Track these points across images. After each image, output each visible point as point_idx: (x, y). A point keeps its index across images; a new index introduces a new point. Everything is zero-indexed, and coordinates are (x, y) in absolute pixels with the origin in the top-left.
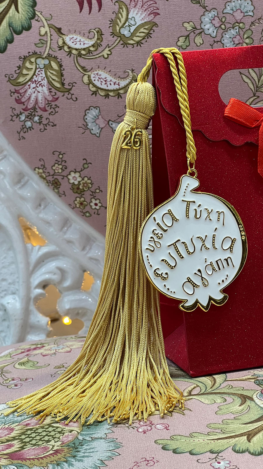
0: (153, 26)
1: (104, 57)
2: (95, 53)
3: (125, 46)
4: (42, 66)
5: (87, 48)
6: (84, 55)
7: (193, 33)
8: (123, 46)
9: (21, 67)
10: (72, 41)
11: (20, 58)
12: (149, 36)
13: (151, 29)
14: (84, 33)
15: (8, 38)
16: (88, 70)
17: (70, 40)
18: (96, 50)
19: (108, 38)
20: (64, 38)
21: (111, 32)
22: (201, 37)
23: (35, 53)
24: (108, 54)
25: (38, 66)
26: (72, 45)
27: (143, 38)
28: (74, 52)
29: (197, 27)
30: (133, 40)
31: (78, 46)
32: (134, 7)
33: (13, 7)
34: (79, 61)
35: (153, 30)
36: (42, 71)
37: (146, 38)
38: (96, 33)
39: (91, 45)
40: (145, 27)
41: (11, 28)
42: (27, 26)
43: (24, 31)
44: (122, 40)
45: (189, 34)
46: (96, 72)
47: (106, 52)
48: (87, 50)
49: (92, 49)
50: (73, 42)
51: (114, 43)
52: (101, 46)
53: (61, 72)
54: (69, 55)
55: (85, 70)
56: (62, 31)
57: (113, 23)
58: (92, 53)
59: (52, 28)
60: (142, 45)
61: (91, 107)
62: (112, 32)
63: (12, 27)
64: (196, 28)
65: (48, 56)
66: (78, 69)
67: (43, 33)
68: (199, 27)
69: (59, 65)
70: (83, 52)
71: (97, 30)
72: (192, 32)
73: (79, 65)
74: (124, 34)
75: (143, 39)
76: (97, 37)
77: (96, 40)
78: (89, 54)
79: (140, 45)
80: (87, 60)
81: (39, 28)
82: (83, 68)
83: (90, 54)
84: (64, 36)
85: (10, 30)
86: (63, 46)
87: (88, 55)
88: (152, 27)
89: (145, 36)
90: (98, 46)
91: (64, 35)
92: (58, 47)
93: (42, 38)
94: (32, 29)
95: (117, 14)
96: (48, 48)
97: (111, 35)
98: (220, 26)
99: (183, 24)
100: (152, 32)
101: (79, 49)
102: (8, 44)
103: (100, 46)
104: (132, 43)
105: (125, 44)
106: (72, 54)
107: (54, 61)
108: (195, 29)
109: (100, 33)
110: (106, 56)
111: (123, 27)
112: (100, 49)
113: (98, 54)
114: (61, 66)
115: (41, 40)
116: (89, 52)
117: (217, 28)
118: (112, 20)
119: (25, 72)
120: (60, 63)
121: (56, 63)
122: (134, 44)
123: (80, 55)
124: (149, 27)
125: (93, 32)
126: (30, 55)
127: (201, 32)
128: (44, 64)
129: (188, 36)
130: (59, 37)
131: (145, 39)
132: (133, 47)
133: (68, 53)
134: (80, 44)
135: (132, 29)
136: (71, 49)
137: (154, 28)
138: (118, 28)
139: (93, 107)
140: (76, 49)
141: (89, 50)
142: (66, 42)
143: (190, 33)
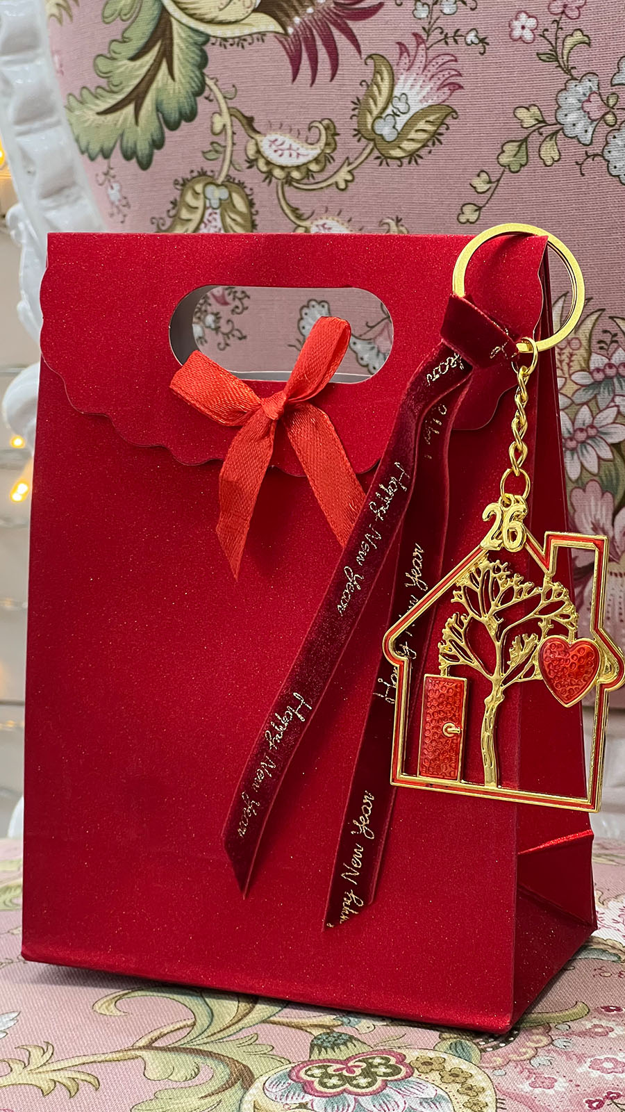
0: (447, 116)
1: (337, 187)
2: (319, 177)
3: (384, 162)
4: (215, 203)
5: (304, 164)
6: (298, 181)
7: (536, 133)
8: (378, 161)
9: (178, 204)
10: (274, 147)
11: (176, 182)
12: (436, 141)
13: (442, 123)
14: (298, 130)
15: (155, 138)
16: (305, 216)
17: (270, 146)
18: (322, 170)
19: (348, 144)
20: (259, 141)
21: (355, 130)
22: (556, 143)
23: (203, 174)
24: (346, 181)
25: (208, 202)
26: (274, 158)
27: (423, 143)
28: (278, 173)
29: (546, 119)
30: (400, 148)
31: (285, 161)
32: (408, 70)
33: (164, 66)
34: (286, 194)
35: (445, 126)
36: (216, 213)
37: (430, 143)
38: (323, 132)
39: (311, 159)
40: (428, 119)
41: (160, 115)
42: (188, 112)
43: (183, 123)
44: (378, 149)
45: (528, 136)
46: (320, 222)
47: (343, 175)
48: (304, 170)
49: (314, 167)
50: (275, 151)
51: (361, 153)
52: (332, 161)
53: (251, 218)
54: (268, 181)
55: (299, 217)
56: (255, 125)
57: (360, 106)
58: (313, 177)
59: (236, 117)
60: (419, 161)
61: (311, 300)
62: (357, 128)
63: (161, 112)
64: (544, 121)
65: (228, 181)
66: (286, 215)
67: (218, 128)
68: (551, 120)
69: (247, 203)
70: (296, 175)
71: (326, 122)
72: (534, 131)
73: (288, 205)
74: (381, 135)
75: (423, 146)
76: (325, 140)
77: (322, 148)
78: (308, 179)
79: (416, 161)
80: (304, 193)
81: (212, 117)
82: (295, 210)
83: (311, 178)
84: (258, 135)
85: (159, 119)
86: (256, 160)
87: (305, 181)
88: (445, 118)
89: (428, 140)
90: (325, 160)
91: (258, 132)
92: (246, 161)
93: (215, 139)
94: (197, 119)
95: (370, 85)
96: (227, 162)
97: (355, 135)
98: (603, 117)
99: (514, 113)
100: (442, 130)
101: (287, 167)
102: (156, 151)
103: (330, 162)
104: (399, 156)
105: (384, 158)
106: (273, 179)
107: (238, 193)
108: (544, 125)
109: (332, 131)
110: (342, 186)
111: (381, 117)
112: (331, 168)
113: (325, 180)
114: (251, 204)
115: (215, 145)
116: (307, 174)
117: (595, 123)
118: (358, 100)
119: (185, 214)
120: (250, 198)
121: (242, 197)
122: (403, 157)
123: (289, 181)
124: (438, 118)
125: (317, 127)
126: (194, 178)
127: (557, 132)
128: (220, 199)
129: (525, 140)
130: (249, 138)
131: (428, 146)
132: (401, 166)
133: (264, 175)
134: (291, 155)
135: (401, 121)
136: (271, 166)
137: (449, 121)
138: (370, 120)
139: (315, 300)
140: (282, 168)
141: (309, 170)
142: (262, 150)
143: (530, 134)
